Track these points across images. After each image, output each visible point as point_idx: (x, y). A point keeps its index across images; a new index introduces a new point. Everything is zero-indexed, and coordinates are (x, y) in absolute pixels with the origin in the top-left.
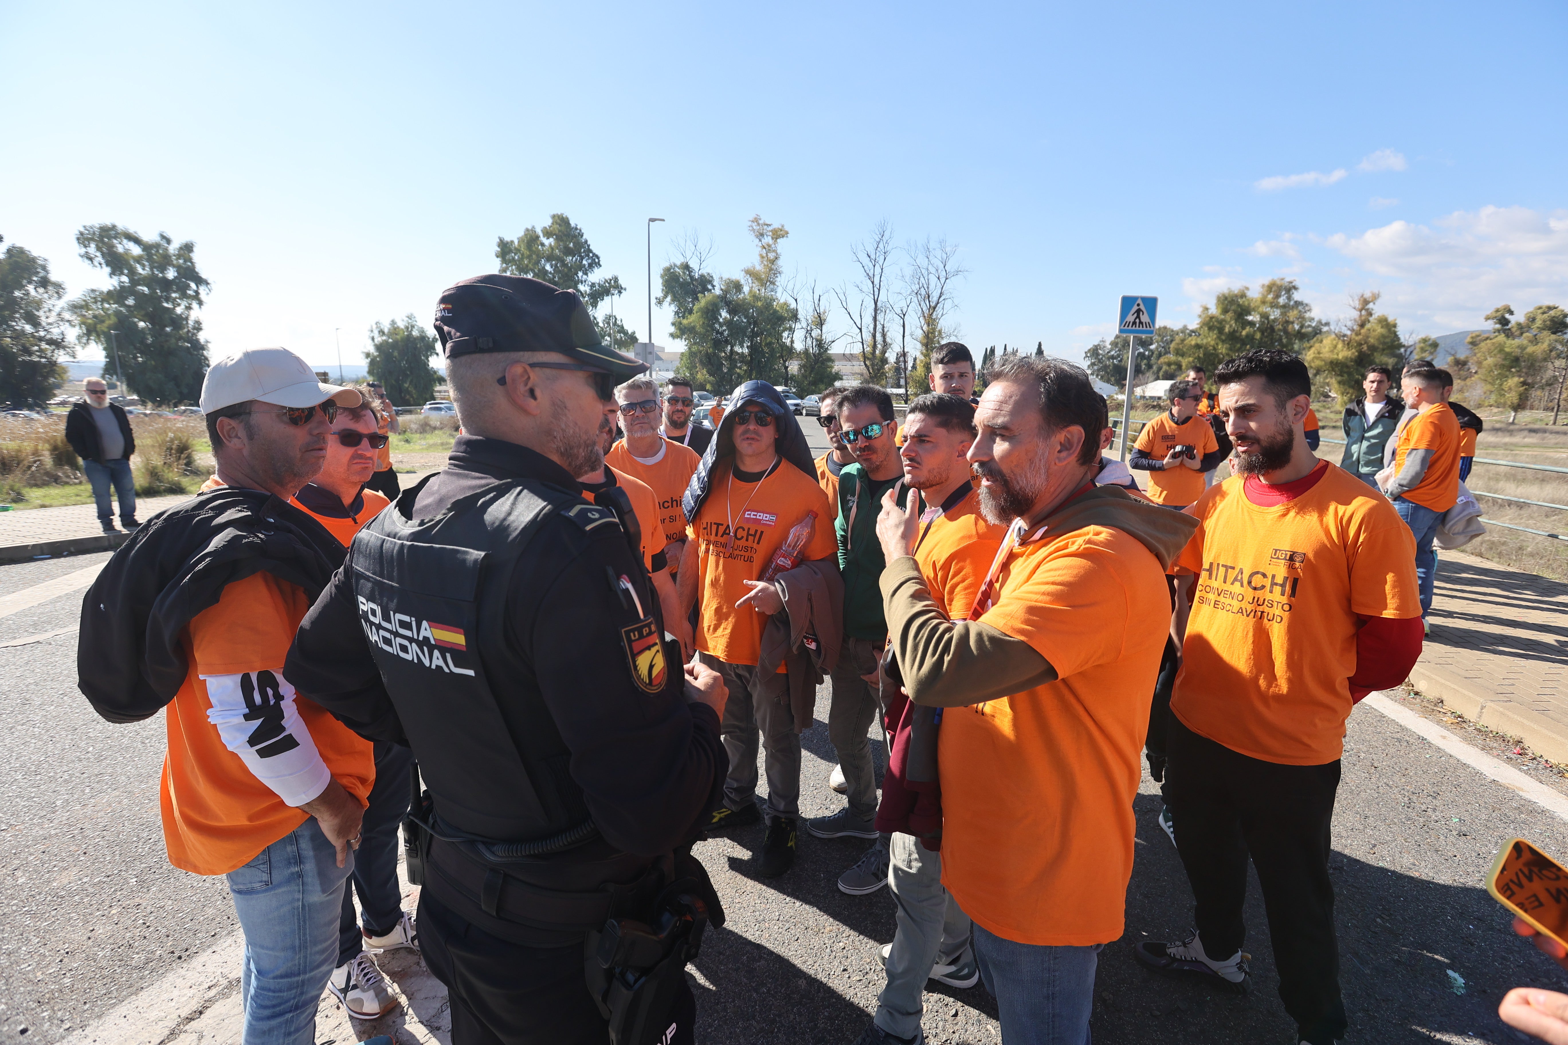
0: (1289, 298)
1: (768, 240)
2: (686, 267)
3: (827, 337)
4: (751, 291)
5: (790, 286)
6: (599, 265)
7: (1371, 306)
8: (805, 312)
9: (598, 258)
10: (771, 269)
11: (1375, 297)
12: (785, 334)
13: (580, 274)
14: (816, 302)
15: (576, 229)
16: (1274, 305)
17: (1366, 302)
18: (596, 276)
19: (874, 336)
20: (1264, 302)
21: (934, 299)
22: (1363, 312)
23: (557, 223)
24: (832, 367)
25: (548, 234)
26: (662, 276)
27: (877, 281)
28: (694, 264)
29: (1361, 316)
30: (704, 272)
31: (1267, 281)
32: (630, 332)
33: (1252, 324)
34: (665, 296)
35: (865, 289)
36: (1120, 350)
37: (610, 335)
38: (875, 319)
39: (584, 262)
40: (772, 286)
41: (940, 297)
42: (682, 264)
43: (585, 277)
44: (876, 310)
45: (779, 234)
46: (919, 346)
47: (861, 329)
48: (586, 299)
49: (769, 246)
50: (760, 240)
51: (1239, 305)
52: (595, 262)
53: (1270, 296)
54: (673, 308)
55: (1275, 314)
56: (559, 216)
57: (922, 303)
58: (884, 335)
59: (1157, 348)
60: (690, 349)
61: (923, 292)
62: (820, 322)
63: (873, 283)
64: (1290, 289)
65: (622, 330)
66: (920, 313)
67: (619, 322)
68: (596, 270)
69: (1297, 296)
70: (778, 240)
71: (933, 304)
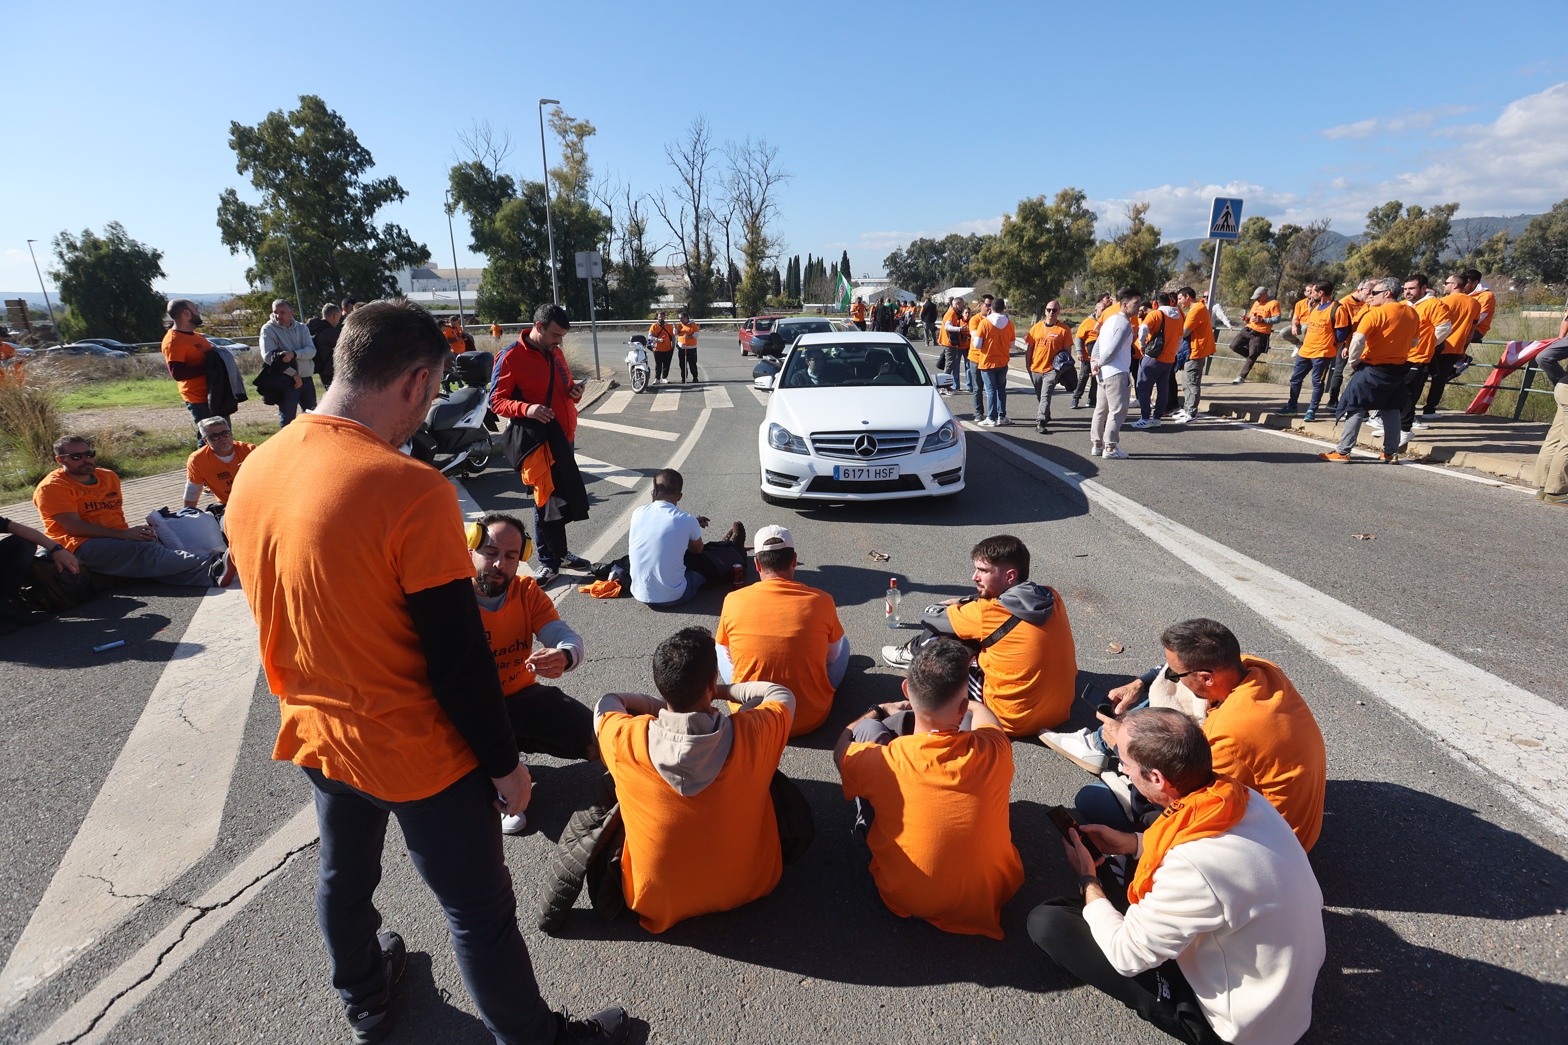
0: (1078, 207)
1: (572, 137)
2: (480, 167)
3: (648, 248)
4: (559, 196)
5: (602, 191)
6: (371, 163)
7: (1142, 215)
8: (621, 221)
9: (369, 154)
10: (579, 172)
11: (1146, 208)
12: (600, 246)
13: (347, 174)
14: (633, 209)
15: (335, 116)
16: (1067, 214)
17: (1138, 212)
18: (368, 177)
19: (697, 246)
20: (1058, 211)
21: (757, 206)
22: (1137, 221)
23: (309, 108)
24: (655, 281)
25: (299, 121)
26: (452, 178)
27: (696, 187)
28: (489, 164)
29: (1135, 225)
30: (502, 173)
31: (1060, 191)
32: (419, 244)
33: (1048, 231)
34: (457, 203)
35: (684, 195)
36: (915, 258)
37: (394, 249)
38: (697, 228)
39: (351, 159)
40: (581, 191)
41: (763, 203)
42: (475, 164)
43: (354, 177)
44: (697, 217)
45: (584, 131)
46: (744, 256)
47: (682, 239)
48: (359, 205)
49: (574, 144)
50: (564, 137)
51: (1038, 214)
52: (365, 160)
53: (1064, 205)
54: (468, 217)
55: (1067, 222)
56: (311, 99)
57: (744, 209)
58: (708, 245)
59: (949, 256)
60: (494, 264)
61: (744, 197)
62: (638, 230)
63: (692, 188)
64: (1079, 198)
65: (408, 242)
66: (743, 221)
67: (404, 233)
68: (368, 169)
69: (1085, 205)
70: (584, 138)
71: (756, 212)
